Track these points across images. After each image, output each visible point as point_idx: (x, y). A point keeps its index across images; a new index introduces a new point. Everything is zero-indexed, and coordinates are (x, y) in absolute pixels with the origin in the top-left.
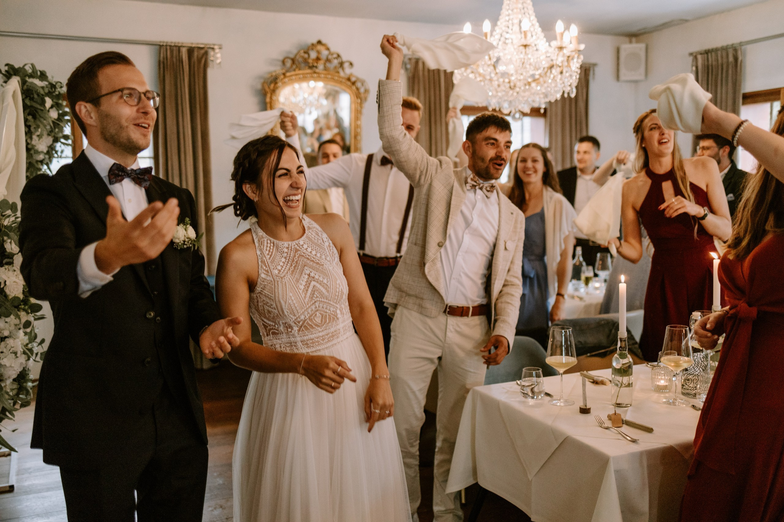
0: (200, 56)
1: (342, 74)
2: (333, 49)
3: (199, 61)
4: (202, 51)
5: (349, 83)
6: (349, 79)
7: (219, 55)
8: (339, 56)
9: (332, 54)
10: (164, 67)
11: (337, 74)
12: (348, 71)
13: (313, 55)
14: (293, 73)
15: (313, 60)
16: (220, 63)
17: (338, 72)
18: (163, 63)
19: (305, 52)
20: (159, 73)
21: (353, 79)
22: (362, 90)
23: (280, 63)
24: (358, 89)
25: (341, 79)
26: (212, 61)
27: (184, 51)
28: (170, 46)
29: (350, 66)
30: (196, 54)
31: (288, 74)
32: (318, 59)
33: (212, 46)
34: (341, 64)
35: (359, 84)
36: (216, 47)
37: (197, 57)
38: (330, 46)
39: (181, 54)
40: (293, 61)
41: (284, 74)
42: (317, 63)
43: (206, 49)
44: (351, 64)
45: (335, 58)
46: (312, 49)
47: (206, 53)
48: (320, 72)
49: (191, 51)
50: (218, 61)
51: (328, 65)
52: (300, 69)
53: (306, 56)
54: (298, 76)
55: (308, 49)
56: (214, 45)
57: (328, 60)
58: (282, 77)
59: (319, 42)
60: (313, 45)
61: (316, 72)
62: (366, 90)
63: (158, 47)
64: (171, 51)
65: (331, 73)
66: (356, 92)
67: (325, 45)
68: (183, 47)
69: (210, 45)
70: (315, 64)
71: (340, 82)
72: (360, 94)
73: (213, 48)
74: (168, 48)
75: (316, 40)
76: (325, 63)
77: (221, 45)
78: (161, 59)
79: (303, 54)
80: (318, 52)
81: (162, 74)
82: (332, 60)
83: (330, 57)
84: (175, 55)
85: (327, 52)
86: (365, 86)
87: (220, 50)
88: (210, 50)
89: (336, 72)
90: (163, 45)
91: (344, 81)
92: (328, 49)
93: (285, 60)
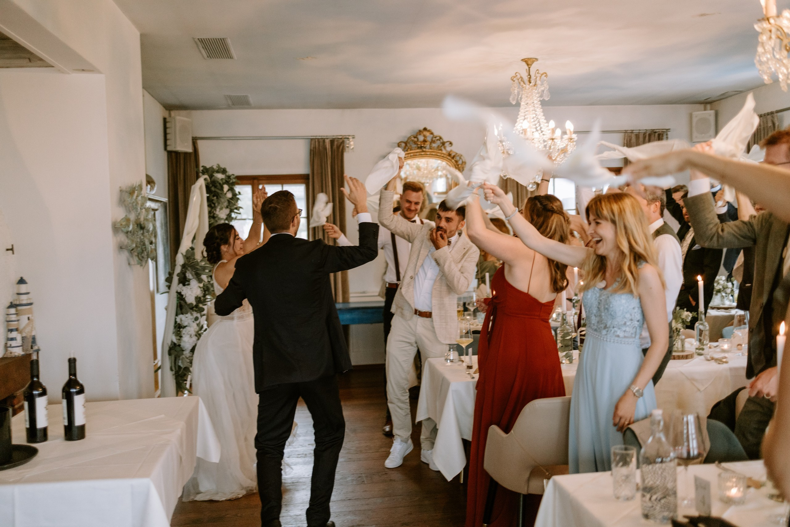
0: (339, 144)
1: (444, 152)
2: (436, 134)
3: (338, 147)
4: (341, 141)
5: (449, 158)
6: (450, 155)
7: (352, 143)
8: (441, 138)
9: (436, 137)
10: (313, 154)
11: (440, 151)
12: (449, 149)
13: (421, 138)
15: (421, 142)
16: (353, 148)
17: (441, 150)
18: (313, 150)
19: (415, 137)
20: (311, 158)
21: (453, 154)
22: (460, 162)
23: (397, 146)
24: (456, 162)
25: (442, 155)
26: (348, 147)
27: (328, 142)
28: (318, 139)
29: (450, 145)
30: (336, 143)
32: (425, 141)
33: (347, 137)
34: (443, 144)
35: (458, 158)
36: (350, 137)
37: (337, 145)
38: (433, 131)
39: (325, 144)
40: (406, 143)
42: (424, 144)
43: (343, 139)
44: (451, 143)
45: (437, 140)
46: (420, 134)
47: (343, 142)
48: (427, 150)
49: (332, 142)
50: (352, 147)
51: (434, 145)
52: (411, 150)
53: (416, 139)
54: (409, 155)
55: (417, 135)
56: (349, 136)
57: (433, 142)
59: (425, 129)
60: (420, 131)
61: (423, 151)
62: (463, 162)
63: (310, 140)
64: (319, 142)
65: (435, 151)
66: (455, 164)
67: (429, 131)
68: (327, 139)
69: (346, 136)
70: (423, 145)
71: (442, 157)
72: (458, 165)
73: (348, 138)
74: (317, 140)
75: (422, 128)
76: (430, 144)
77: (354, 136)
78: (312, 148)
79: (413, 138)
80: (425, 136)
81: (312, 159)
82: (436, 141)
83: (434, 139)
84: (321, 145)
85: (432, 136)
86: (462, 160)
87: (353, 139)
88: (346, 140)
89: (439, 150)
90: (313, 139)
91: (445, 156)
92: (432, 134)
93: (400, 144)
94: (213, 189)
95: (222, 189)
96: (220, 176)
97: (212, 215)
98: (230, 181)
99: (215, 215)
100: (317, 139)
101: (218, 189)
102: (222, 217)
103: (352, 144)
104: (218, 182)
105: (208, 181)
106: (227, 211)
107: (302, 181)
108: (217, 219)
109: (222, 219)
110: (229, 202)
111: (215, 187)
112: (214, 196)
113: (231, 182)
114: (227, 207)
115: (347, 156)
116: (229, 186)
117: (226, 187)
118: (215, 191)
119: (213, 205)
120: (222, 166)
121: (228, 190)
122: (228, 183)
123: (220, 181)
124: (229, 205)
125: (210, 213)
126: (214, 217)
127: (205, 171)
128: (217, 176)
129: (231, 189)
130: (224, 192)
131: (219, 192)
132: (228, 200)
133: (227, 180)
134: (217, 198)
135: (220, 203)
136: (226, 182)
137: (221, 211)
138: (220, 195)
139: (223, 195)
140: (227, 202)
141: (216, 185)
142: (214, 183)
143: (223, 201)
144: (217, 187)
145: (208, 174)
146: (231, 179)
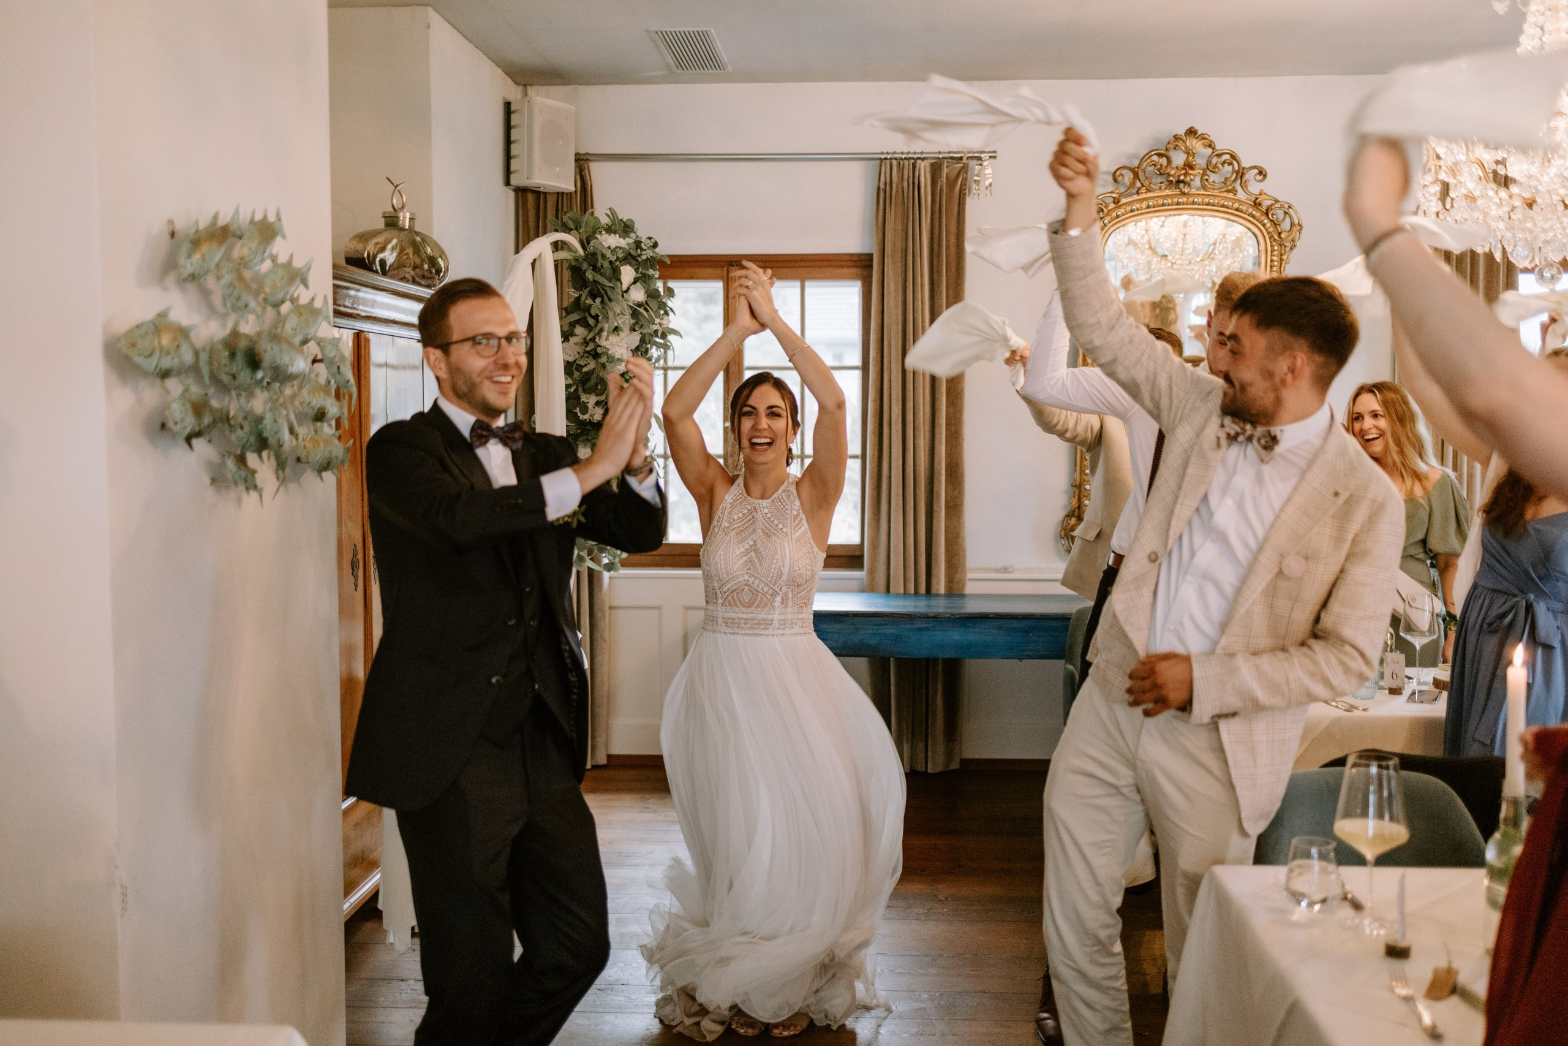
0: (955, 173)
1: (1241, 195)
2: (1220, 146)
3: (951, 183)
4: (958, 165)
5: (1255, 213)
6: (1256, 204)
8: (1233, 157)
9: (1220, 155)
10: (884, 201)
11: (1230, 195)
12: (1255, 188)
13: (1179, 159)
14: (1135, 197)
15: (1177, 168)
16: (990, 185)
17: (1234, 191)
18: (885, 191)
19: (1160, 155)
20: (877, 210)
21: (1266, 203)
22: (1286, 225)
23: (1110, 179)
24: (1275, 224)
25: (1236, 205)
26: (976, 182)
27: (924, 167)
28: (899, 159)
29: (1260, 178)
30: (945, 171)
31: (1123, 201)
32: (1189, 166)
33: (976, 155)
34: (1241, 174)
35: (1279, 214)
36: (982, 156)
37: (948, 177)
38: (1214, 138)
39: (917, 172)
40: (1135, 172)
41: (1116, 201)
42: (1185, 175)
43: (964, 161)
44: (1262, 173)
45: (1223, 163)
46: (1176, 146)
47: (965, 169)
48: (1193, 191)
49: (936, 167)
50: (988, 182)
51: (1212, 177)
52: (1148, 191)
53: (1164, 161)
54: (1145, 204)
55: (1167, 149)
56: (982, 152)
57: (1210, 168)
58: (1112, 206)
59: (1191, 132)
60: (1176, 138)
61: (1184, 194)
62: (1292, 224)
63: (878, 162)
64: (901, 169)
65: (1216, 193)
66: (1271, 230)
67: (1203, 137)
68: (923, 159)
69: (974, 153)
70: (1182, 178)
71: (1233, 212)
72: (1280, 234)
73: (979, 159)
74: (894, 162)
75: (1181, 131)
76: (1204, 174)
77: (995, 152)
78: (882, 186)
79: (1155, 158)
80: (1189, 152)
81: (881, 214)
82: (1220, 166)
83: (1214, 160)
84: (906, 177)
85: (1210, 151)
86: (1291, 217)
87: (992, 160)
88: (973, 163)
89: (1228, 191)
90: (886, 159)
91: (1244, 208)
92: (1211, 145)
93: (1118, 173)
94: (590, 275)
95: (616, 275)
96: (612, 241)
97: (591, 346)
98: (640, 256)
99: (599, 350)
100: (895, 159)
101: (603, 275)
102: (617, 356)
103: (988, 172)
104: (603, 256)
105: (576, 251)
106: (635, 339)
107: (854, 270)
108: (604, 359)
109: (620, 360)
110: (635, 314)
111: (595, 268)
112: (593, 296)
113: (644, 257)
114: (633, 329)
115: (973, 207)
116: (636, 270)
117: (628, 273)
118: (595, 282)
119: (591, 322)
120: (623, 215)
121: (636, 280)
122: (634, 262)
123: (609, 254)
124: (637, 323)
125: (586, 342)
126: (596, 355)
127: (571, 225)
128: (605, 240)
129: (642, 279)
130: (621, 284)
131: (607, 283)
132: (632, 307)
133: (632, 252)
134: (602, 302)
135: (611, 314)
136: (629, 258)
137: (613, 338)
138: (609, 292)
139: (618, 293)
140: (628, 312)
141: (599, 265)
142: (592, 258)
143: (618, 310)
144: (600, 269)
145: (580, 234)
146: (642, 250)
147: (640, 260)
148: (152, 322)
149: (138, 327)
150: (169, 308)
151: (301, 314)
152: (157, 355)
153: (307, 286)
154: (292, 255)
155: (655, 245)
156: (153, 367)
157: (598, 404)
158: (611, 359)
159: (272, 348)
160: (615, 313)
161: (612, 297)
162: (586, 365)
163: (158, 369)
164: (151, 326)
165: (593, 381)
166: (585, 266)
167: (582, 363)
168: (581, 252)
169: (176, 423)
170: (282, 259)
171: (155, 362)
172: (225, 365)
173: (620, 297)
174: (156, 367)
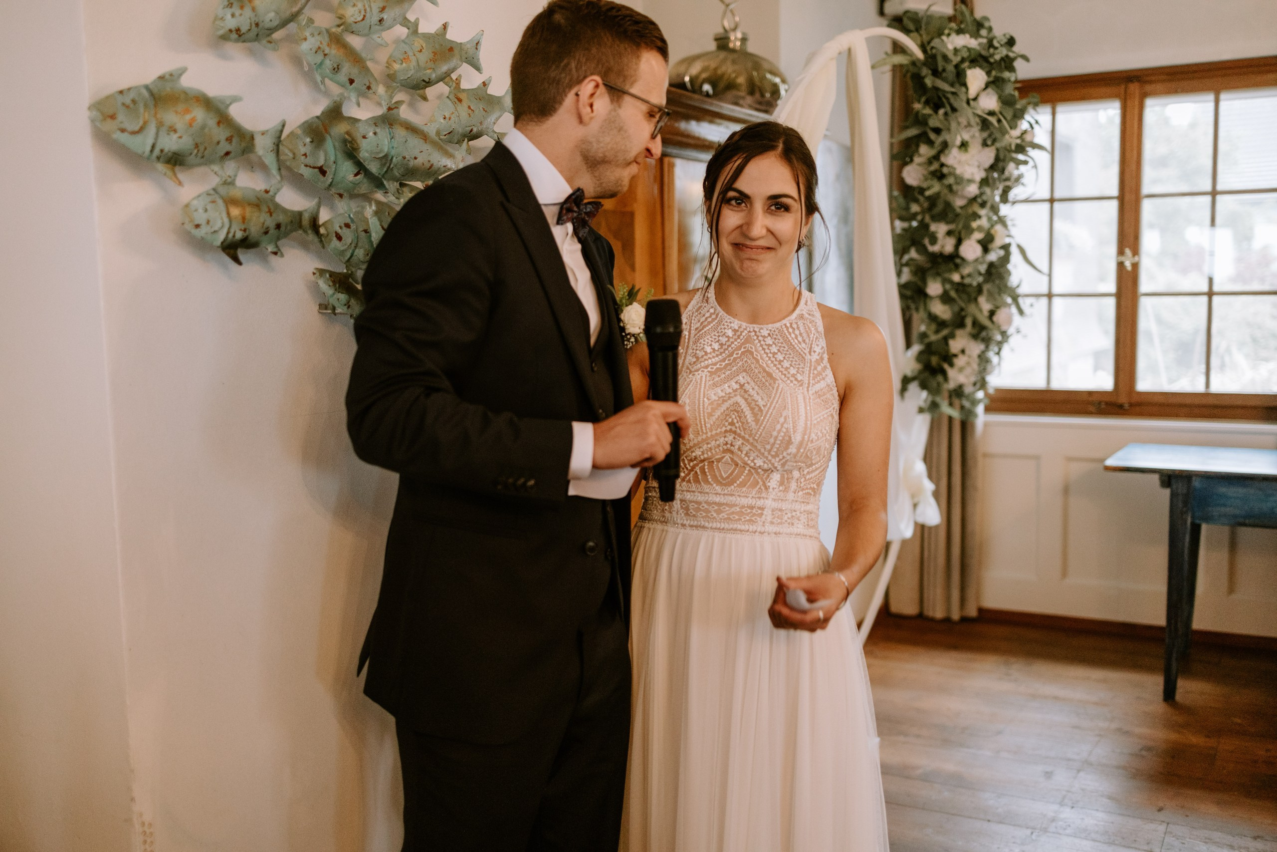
94: (929, 81)
95: (960, 78)
96: (959, 42)
97: (935, 166)
98: (992, 55)
99: (945, 170)
101: (945, 80)
102: (967, 176)
104: (945, 58)
105: (914, 55)
106: (988, 156)
108: (951, 180)
109: (970, 181)
110: (985, 124)
111: (936, 73)
112: (934, 106)
113: (997, 57)
114: (985, 144)
116: (988, 73)
117: (976, 78)
118: (936, 89)
119: (933, 136)
121: (987, 86)
122: (985, 64)
123: (950, 55)
124: (990, 136)
125: (930, 162)
126: (939, 176)
127: (911, 26)
128: (952, 43)
129: (995, 83)
130: (967, 89)
131: (946, 87)
132: (979, 116)
133: (984, 53)
134: (946, 114)
135: (953, 125)
136: (977, 59)
137: (964, 157)
138: (952, 100)
139: (962, 100)
140: (974, 121)
141: (940, 69)
142: (933, 61)
143: (964, 122)
144: (941, 74)
145: (921, 35)
146: (996, 48)
147: (992, 60)
148: (147, 87)
149: (121, 92)
150: (183, 71)
151: (460, 100)
152: (152, 130)
153: (478, 69)
154: (445, 26)
155: (1011, 42)
156: (148, 148)
157: (949, 233)
158: (959, 180)
159: (375, 133)
160: (959, 123)
161: (956, 105)
162: (929, 188)
163: (157, 152)
164: (145, 93)
165: (940, 207)
166: (925, 71)
167: (925, 185)
168: (920, 55)
169: (197, 226)
170: (428, 27)
171: (150, 141)
172: (305, 155)
173: (965, 105)
174: (153, 147)
